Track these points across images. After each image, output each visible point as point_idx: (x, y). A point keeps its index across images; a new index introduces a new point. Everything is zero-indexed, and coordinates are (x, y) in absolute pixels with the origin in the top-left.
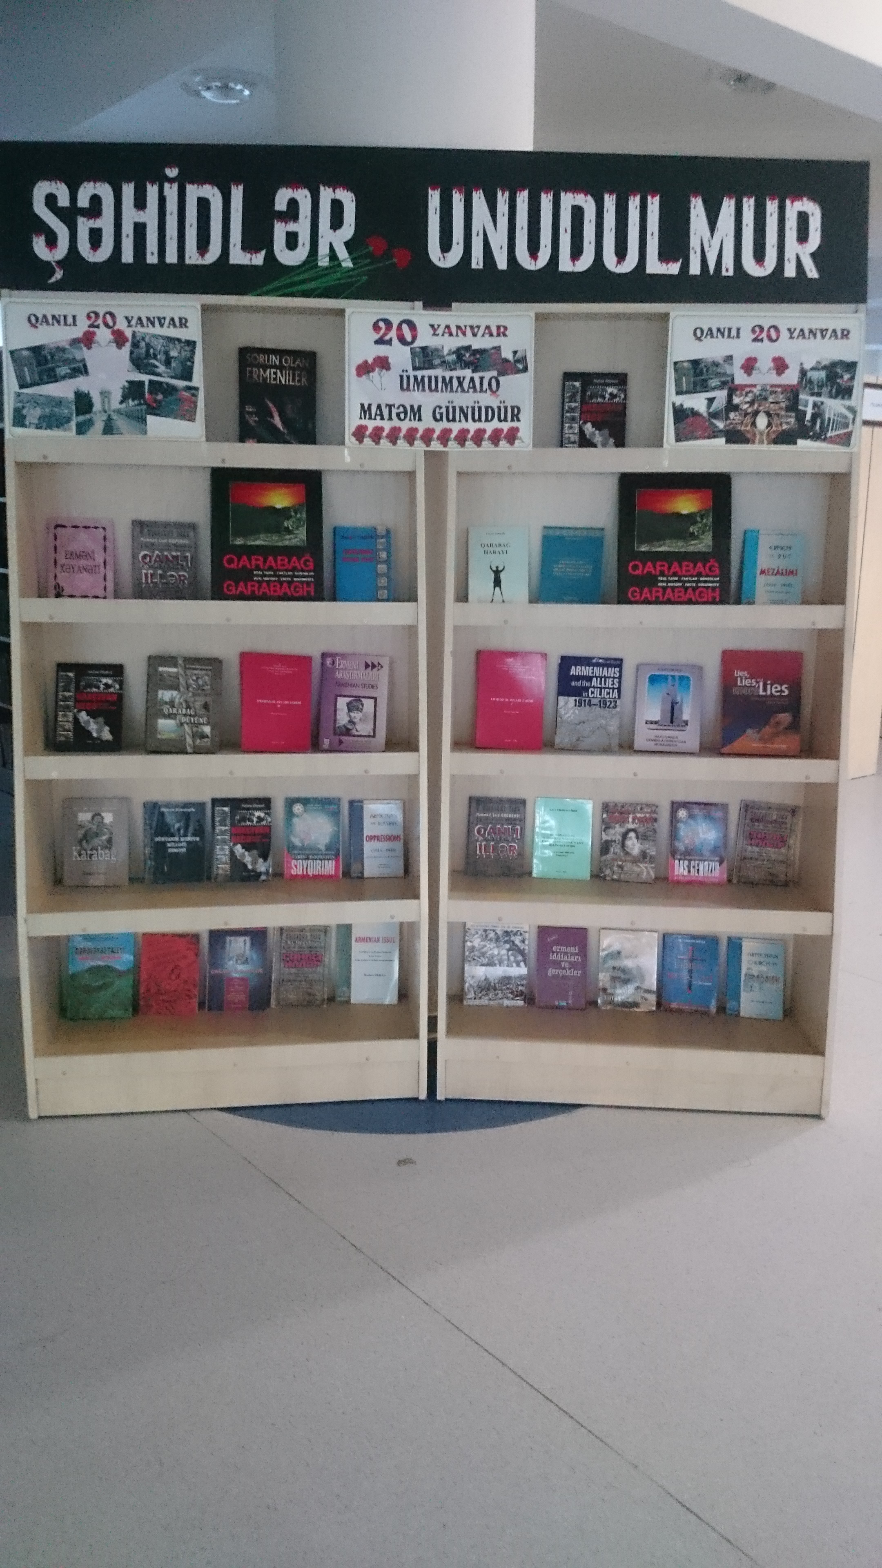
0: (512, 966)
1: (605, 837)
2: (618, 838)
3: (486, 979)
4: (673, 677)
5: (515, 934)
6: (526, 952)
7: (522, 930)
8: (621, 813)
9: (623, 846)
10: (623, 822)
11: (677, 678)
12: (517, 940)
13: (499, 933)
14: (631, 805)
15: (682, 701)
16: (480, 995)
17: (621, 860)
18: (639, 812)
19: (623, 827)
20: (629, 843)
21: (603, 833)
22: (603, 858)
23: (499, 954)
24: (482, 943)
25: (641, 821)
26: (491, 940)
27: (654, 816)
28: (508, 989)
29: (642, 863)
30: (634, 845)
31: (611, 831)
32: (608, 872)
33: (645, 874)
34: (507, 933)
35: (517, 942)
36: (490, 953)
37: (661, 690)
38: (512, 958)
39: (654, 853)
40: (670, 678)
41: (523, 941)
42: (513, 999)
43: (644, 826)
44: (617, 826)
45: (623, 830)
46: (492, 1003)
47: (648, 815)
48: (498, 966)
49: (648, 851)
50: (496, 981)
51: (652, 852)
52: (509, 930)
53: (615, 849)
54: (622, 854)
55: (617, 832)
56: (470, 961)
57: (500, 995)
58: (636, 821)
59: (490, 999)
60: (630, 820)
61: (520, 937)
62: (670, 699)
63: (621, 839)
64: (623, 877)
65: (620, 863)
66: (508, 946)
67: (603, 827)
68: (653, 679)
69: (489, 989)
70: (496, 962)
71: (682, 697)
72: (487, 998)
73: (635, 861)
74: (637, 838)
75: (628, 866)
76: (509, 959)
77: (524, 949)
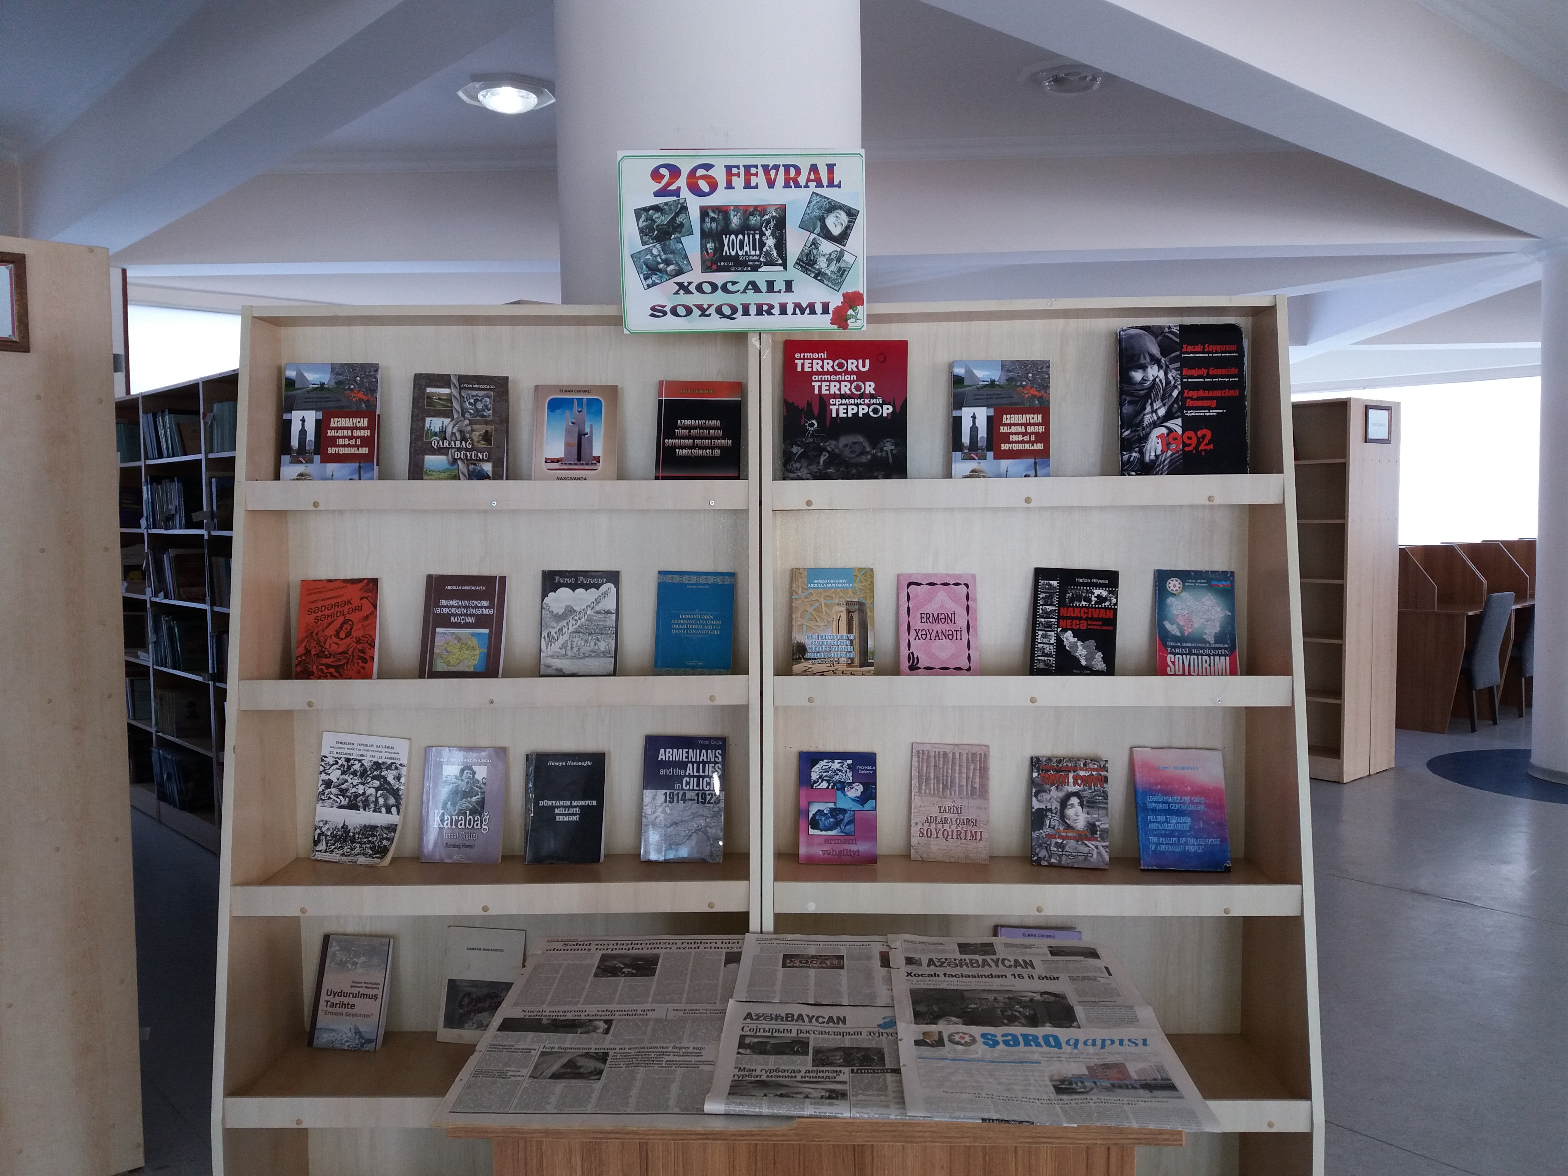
0: (380, 812)
1: (1036, 805)
2: (1055, 805)
3: (344, 827)
4: (580, 400)
5: (389, 767)
6: (401, 793)
7: (398, 762)
8: (1058, 771)
9: (1063, 817)
10: (1060, 783)
11: (585, 401)
12: (390, 776)
13: (367, 764)
14: (1070, 759)
15: (591, 433)
16: (333, 847)
17: (1060, 837)
18: (1082, 769)
19: (1061, 790)
20: (1070, 812)
21: (1034, 799)
22: (1035, 834)
23: (364, 793)
24: (342, 777)
25: (1085, 780)
26: (355, 773)
27: (1103, 773)
28: (369, 842)
29: (1089, 840)
30: (1078, 816)
31: (1045, 796)
32: (1043, 853)
33: (1095, 856)
34: (378, 765)
35: (390, 779)
36: (354, 790)
37: (566, 418)
38: (381, 801)
39: (1106, 826)
40: (575, 402)
41: (398, 778)
42: (371, 856)
43: (1090, 788)
44: (1053, 788)
45: (1061, 794)
46: (344, 858)
47: (1094, 773)
48: (362, 810)
49: (1097, 823)
50: (357, 830)
51: (1103, 824)
52: (380, 761)
53: (1052, 821)
54: (1061, 828)
55: (1052, 798)
56: (324, 800)
57: (357, 850)
58: (1079, 781)
59: (343, 854)
60: (1071, 780)
61: (394, 772)
62: (576, 429)
63: (1059, 808)
64: (1064, 861)
65: (1060, 841)
66: (377, 783)
67: (1034, 791)
68: (555, 405)
69: (345, 841)
70: (360, 804)
71: (591, 426)
72: (341, 852)
73: (1080, 837)
74: (1081, 804)
75: (1071, 844)
76: (376, 802)
77: (398, 789)
